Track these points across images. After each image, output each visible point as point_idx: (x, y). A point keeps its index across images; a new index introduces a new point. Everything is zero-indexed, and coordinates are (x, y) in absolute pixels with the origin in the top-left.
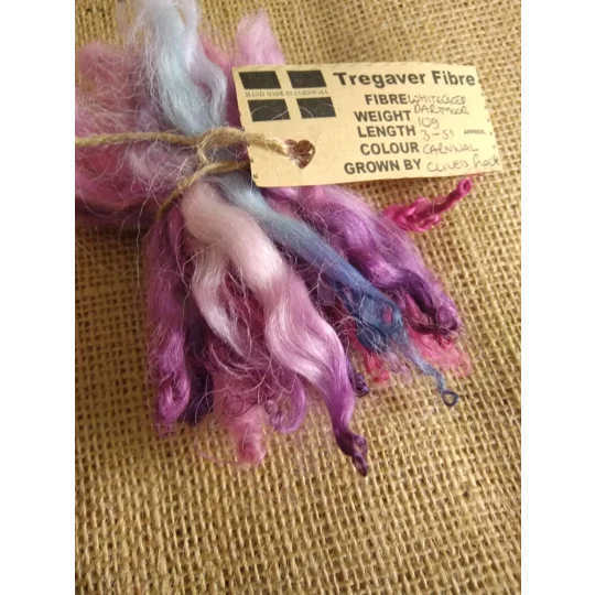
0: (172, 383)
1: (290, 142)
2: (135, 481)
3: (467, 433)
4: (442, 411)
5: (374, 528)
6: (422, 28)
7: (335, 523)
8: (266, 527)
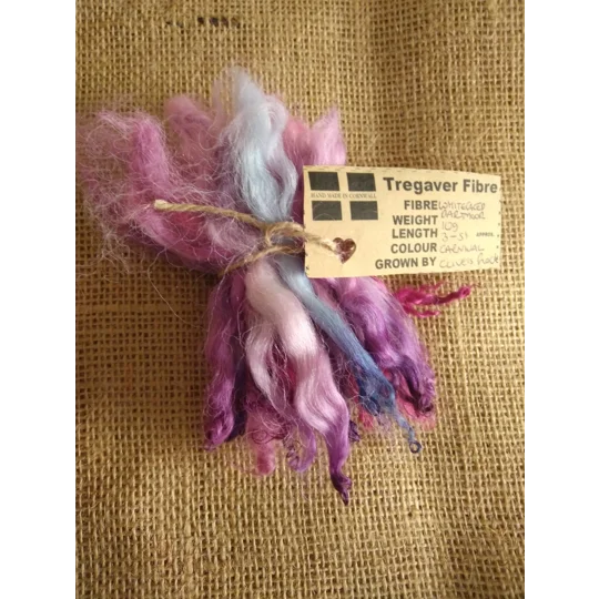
0: (221, 418)
1: (337, 240)
2: (173, 467)
3: (421, 470)
4: (407, 451)
5: (342, 528)
6: (467, 118)
7: (315, 520)
8: (266, 515)
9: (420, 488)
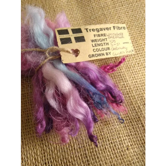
0: (40, 122)
1: (72, 50)
2: (32, 149)
3: (127, 130)
4: (120, 125)
5: (101, 160)
6: (110, 13)
7: (90, 159)
8: (70, 161)
9: (129, 138)
